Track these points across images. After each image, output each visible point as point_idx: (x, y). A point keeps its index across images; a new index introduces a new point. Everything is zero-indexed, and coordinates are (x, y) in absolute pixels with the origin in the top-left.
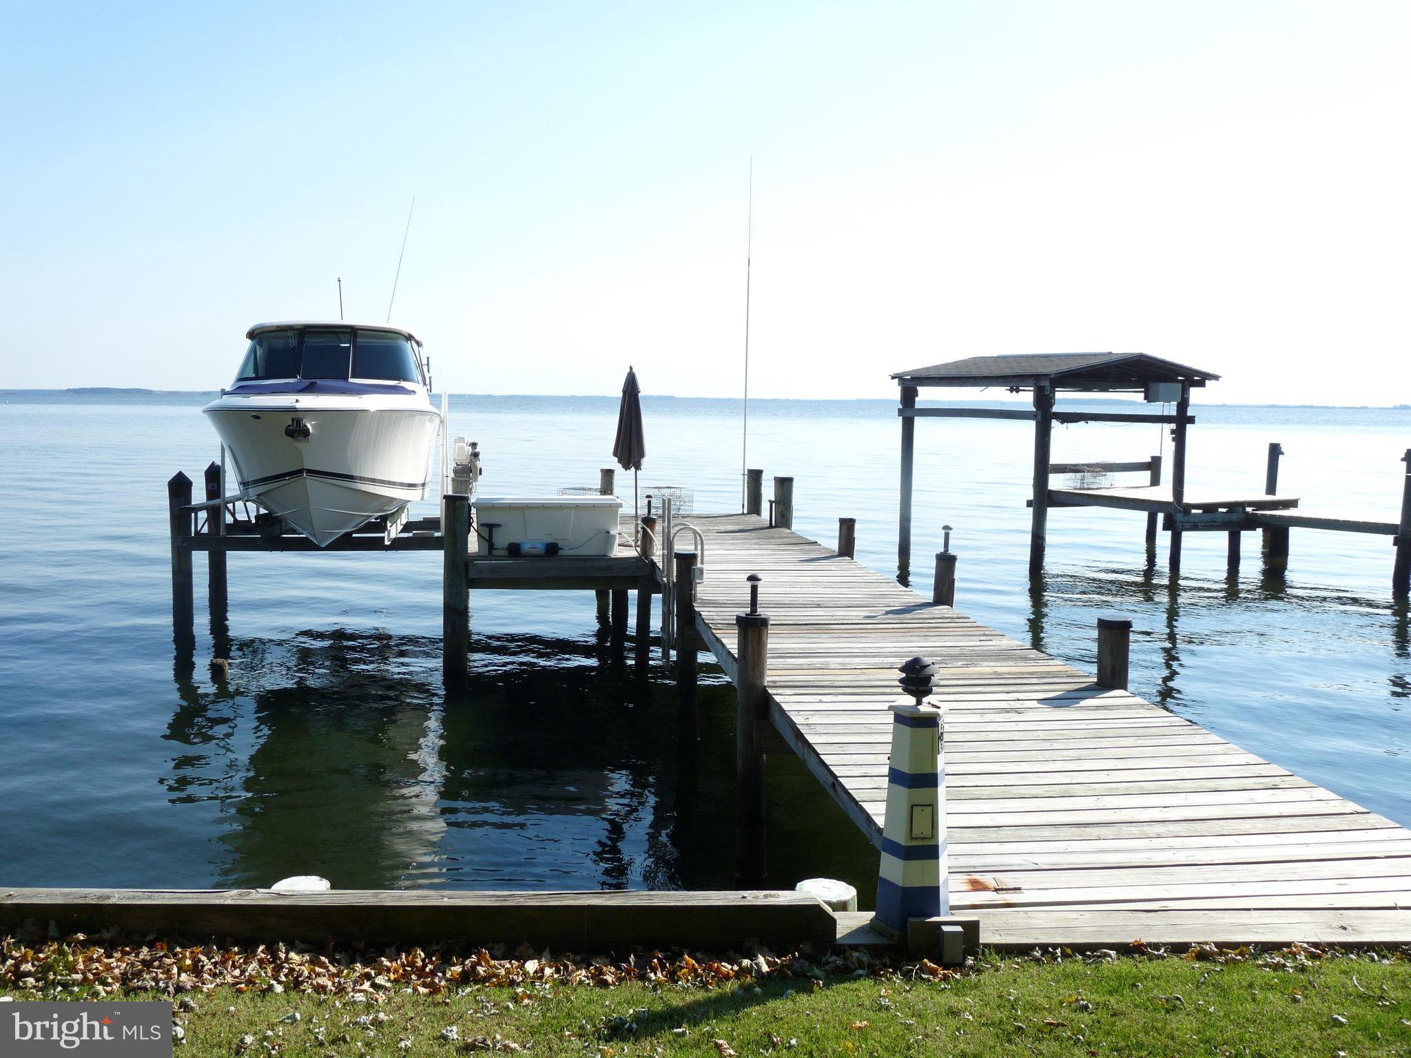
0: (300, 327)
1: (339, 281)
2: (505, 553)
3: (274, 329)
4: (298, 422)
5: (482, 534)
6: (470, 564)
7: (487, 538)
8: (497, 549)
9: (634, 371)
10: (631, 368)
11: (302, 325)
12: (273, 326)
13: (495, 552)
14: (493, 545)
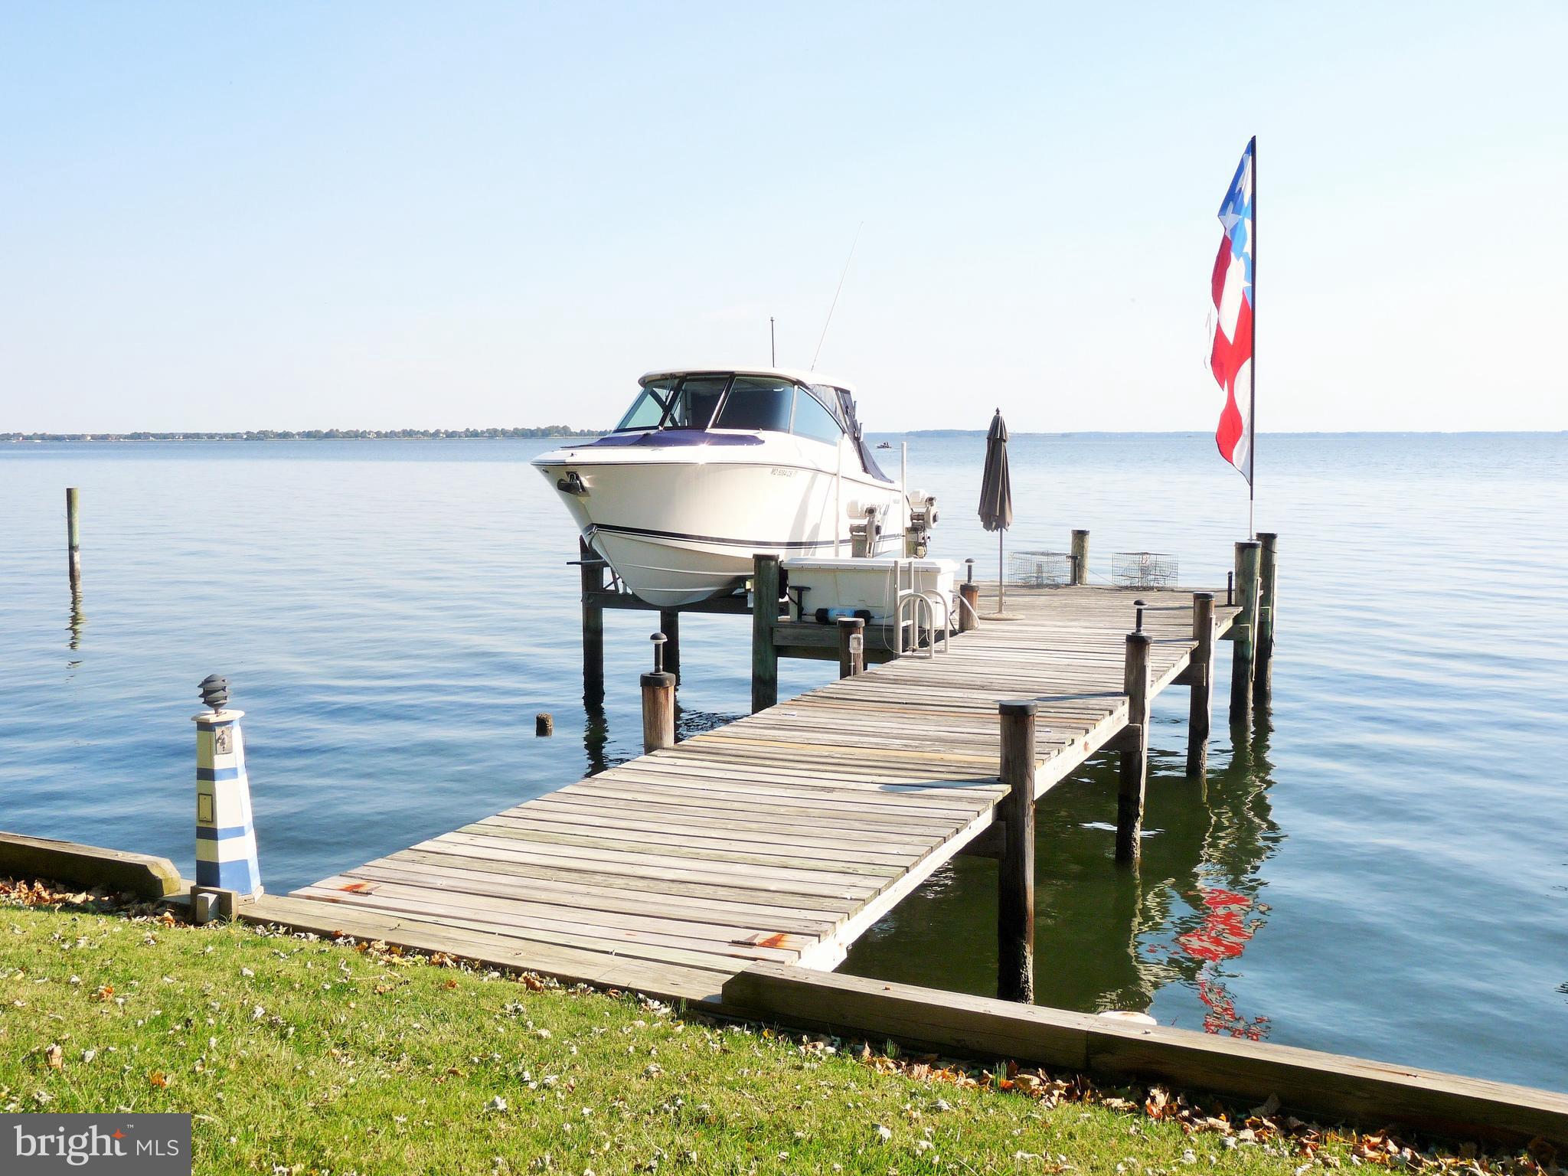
0: (682, 374)
1: (772, 321)
2: (813, 619)
3: (659, 377)
4: (574, 476)
5: (793, 598)
6: (775, 629)
7: (797, 602)
8: (805, 615)
9: (1001, 414)
10: (998, 411)
11: (684, 373)
12: (657, 375)
13: (804, 618)
14: (803, 609)
